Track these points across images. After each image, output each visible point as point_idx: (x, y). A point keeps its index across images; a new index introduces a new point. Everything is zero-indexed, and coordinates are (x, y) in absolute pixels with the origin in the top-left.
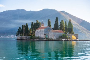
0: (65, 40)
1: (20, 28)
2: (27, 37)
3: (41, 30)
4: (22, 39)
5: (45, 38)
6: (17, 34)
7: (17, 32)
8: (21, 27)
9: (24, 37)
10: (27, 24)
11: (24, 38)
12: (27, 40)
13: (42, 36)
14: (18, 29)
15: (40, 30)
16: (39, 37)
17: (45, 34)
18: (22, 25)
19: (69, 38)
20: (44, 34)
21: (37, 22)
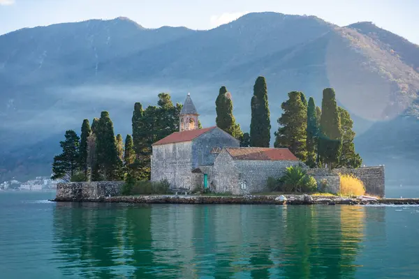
0: (293, 198)
1: (70, 134)
2: (103, 187)
3: (174, 149)
4: (79, 199)
5: (193, 193)
6: (56, 170)
7: (57, 158)
8: (79, 133)
9: (93, 188)
10: (104, 114)
11: (91, 189)
12: (102, 201)
13: (183, 179)
14: (63, 144)
15: (171, 146)
16: (164, 188)
17: (196, 171)
18: (85, 121)
19: (322, 189)
20: (189, 168)
21: (160, 103)
